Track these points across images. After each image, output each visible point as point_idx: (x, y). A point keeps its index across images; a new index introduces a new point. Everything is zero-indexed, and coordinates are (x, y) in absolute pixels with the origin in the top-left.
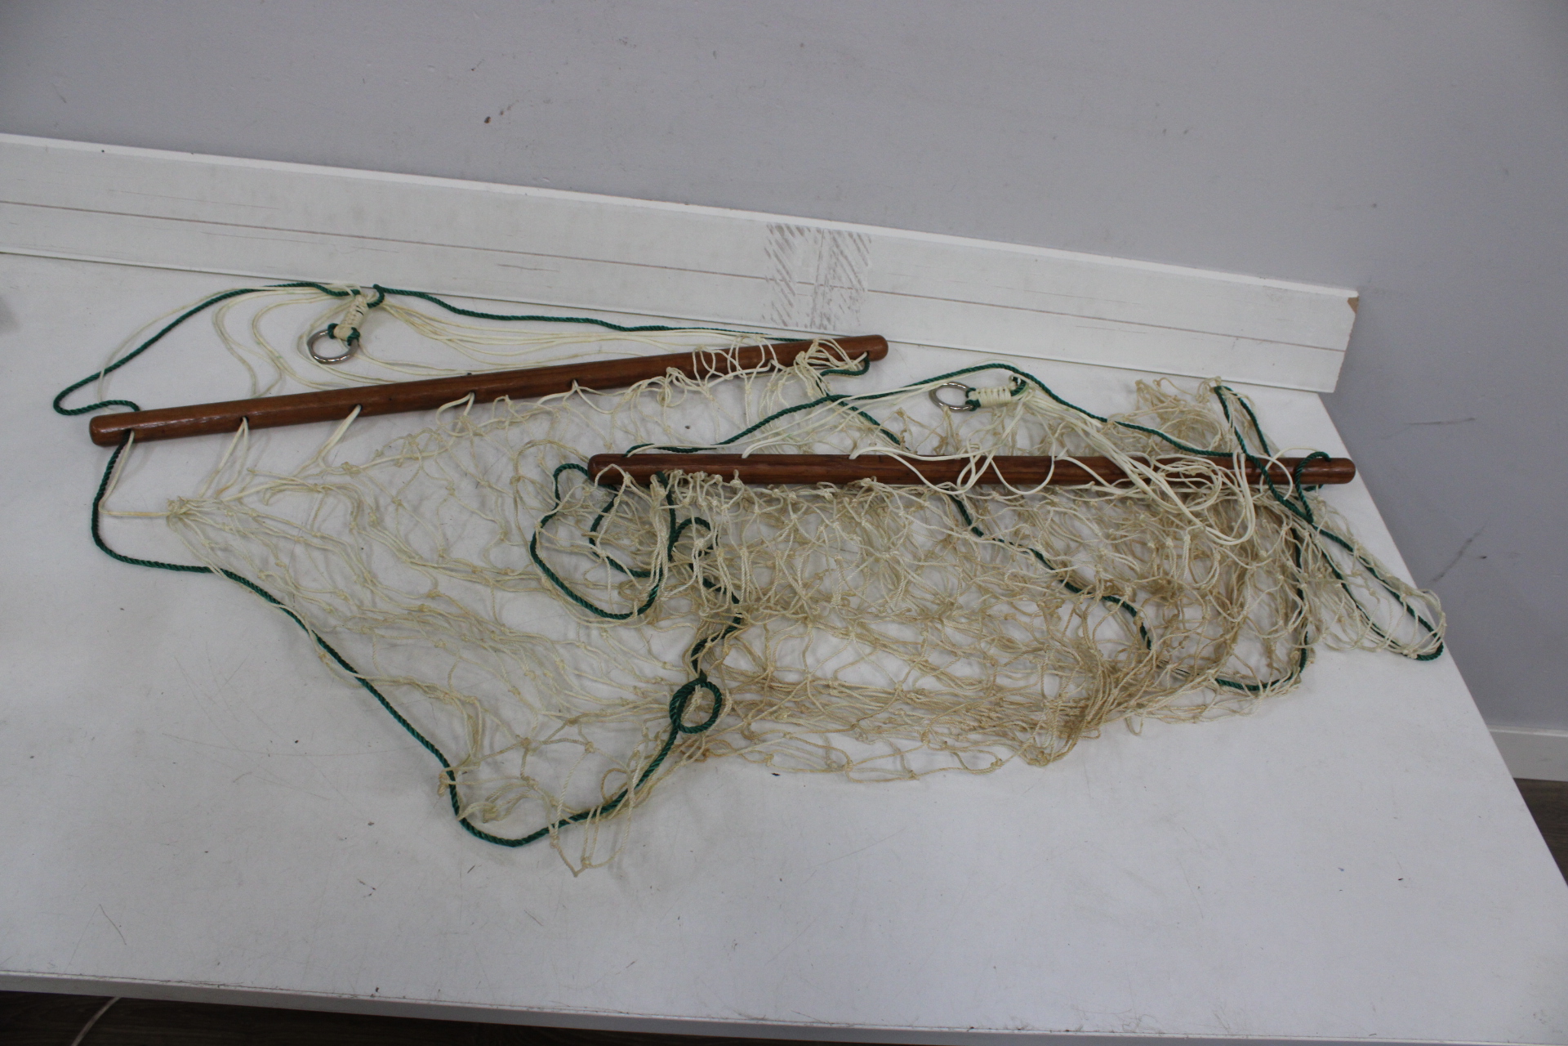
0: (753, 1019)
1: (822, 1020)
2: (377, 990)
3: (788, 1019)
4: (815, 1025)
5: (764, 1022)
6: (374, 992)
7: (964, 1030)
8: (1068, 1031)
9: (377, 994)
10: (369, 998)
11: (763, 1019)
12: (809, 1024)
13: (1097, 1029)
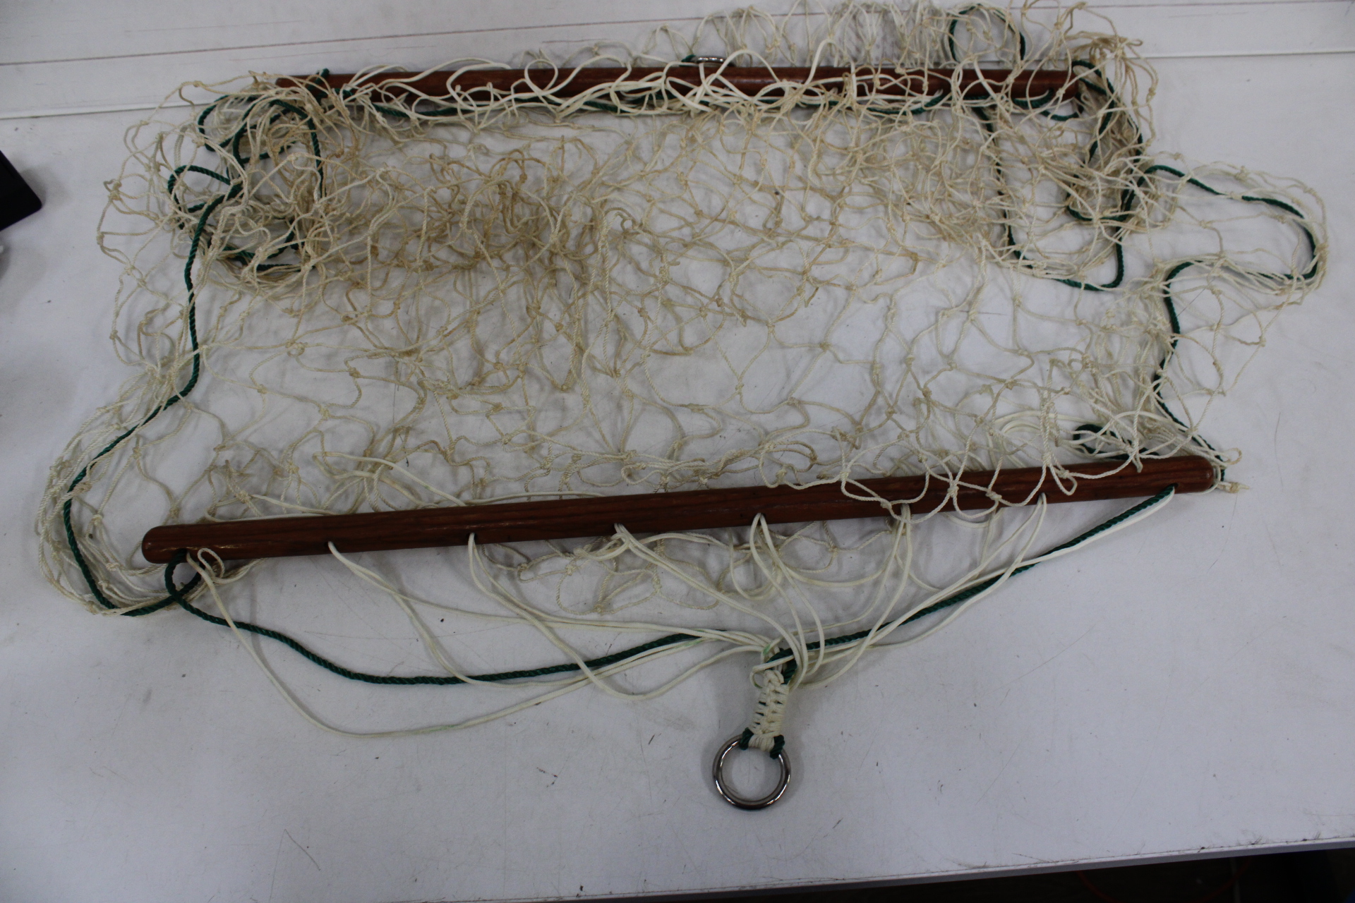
0: (974, 868)
1: (1046, 859)
2: (581, 888)
3: (1010, 863)
4: (1039, 866)
5: (986, 870)
6: (578, 891)
7: (1195, 852)
8: (1305, 840)
9: (582, 893)
10: (574, 898)
11: (984, 867)
12: (1033, 866)
13: (1336, 834)
